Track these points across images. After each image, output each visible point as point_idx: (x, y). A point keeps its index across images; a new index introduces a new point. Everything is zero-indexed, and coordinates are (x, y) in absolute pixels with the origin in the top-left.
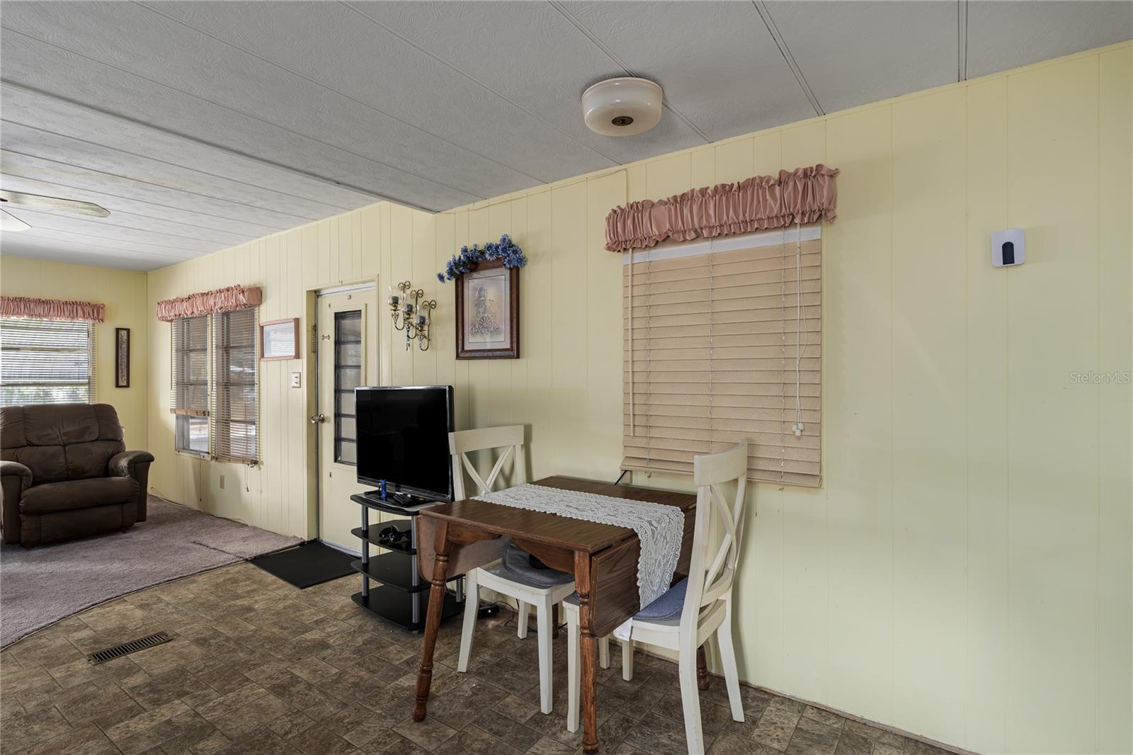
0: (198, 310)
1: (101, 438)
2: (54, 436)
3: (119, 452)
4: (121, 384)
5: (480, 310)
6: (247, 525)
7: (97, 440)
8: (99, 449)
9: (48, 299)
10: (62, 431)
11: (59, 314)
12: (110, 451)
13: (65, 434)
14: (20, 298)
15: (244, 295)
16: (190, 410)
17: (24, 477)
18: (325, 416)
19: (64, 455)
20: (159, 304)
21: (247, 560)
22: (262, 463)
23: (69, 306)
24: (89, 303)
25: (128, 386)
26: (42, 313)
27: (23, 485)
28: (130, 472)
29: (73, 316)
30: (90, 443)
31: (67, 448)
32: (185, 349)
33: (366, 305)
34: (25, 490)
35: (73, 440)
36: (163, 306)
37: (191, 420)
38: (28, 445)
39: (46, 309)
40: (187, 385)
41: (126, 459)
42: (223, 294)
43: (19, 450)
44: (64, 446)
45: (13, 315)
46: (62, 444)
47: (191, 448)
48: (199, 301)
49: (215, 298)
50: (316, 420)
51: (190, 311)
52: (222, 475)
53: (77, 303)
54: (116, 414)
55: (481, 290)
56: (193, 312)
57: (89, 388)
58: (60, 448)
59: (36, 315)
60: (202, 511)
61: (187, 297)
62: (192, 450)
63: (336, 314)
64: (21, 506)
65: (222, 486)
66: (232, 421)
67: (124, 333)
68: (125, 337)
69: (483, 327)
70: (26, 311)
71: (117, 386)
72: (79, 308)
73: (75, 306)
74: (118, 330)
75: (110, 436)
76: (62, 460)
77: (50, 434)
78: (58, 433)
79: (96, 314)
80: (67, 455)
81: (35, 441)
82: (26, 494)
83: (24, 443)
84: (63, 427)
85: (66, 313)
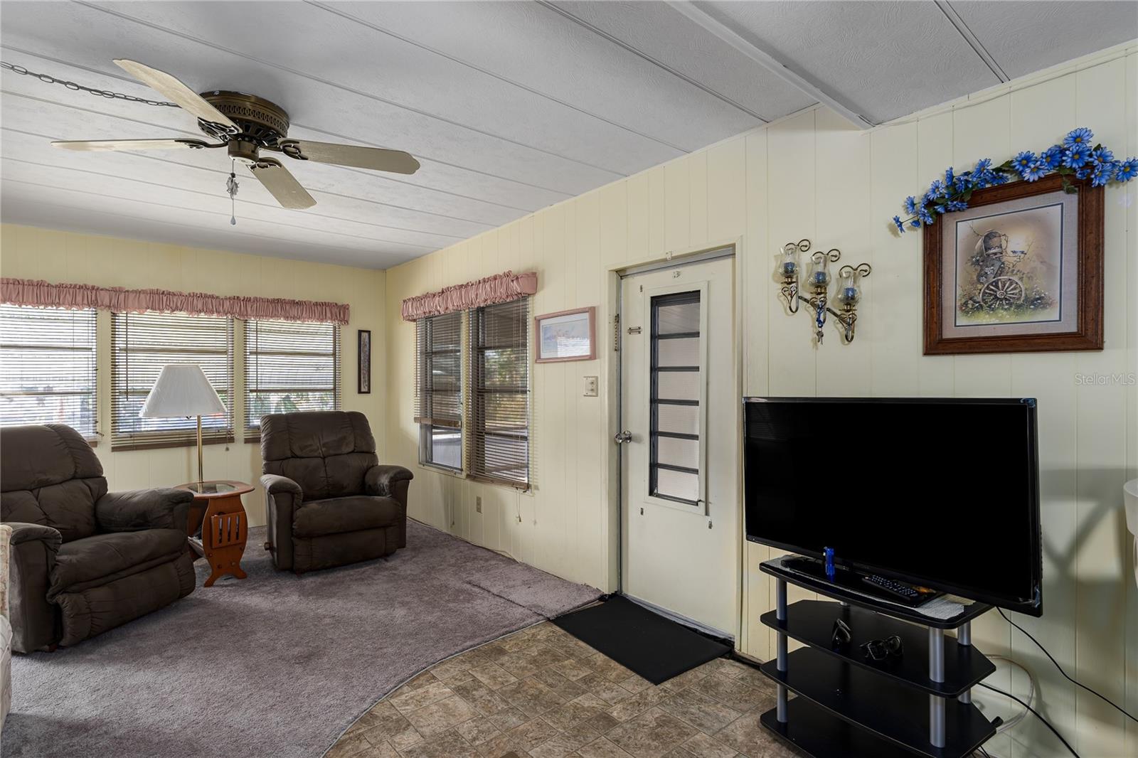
0: (454, 305)
1: (357, 450)
2: (315, 447)
3: (373, 466)
4: (363, 390)
5: (987, 270)
6: (514, 561)
7: (353, 452)
8: (356, 462)
9: (301, 300)
10: (322, 442)
11: (311, 316)
12: (365, 464)
13: (324, 445)
14: (278, 300)
15: (518, 282)
16: (434, 421)
17: (296, 495)
18: (632, 433)
19: (324, 469)
20: (404, 301)
21: (548, 619)
22: (537, 488)
23: (319, 307)
24: (336, 304)
25: (369, 392)
26: (296, 315)
27: (294, 504)
28: (391, 493)
29: (322, 318)
30: (346, 456)
31: (327, 460)
32: (428, 351)
33: (709, 282)
34: (297, 509)
35: (332, 452)
36: (410, 303)
37: (434, 430)
38: (292, 457)
39: (299, 311)
40: (432, 390)
41: (386, 475)
42: (487, 286)
43: (286, 463)
44: (324, 458)
45: (272, 317)
46: (322, 456)
47: (434, 462)
48: (455, 295)
49: (477, 289)
50: (621, 439)
51: (443, 306)
52: (480, 496)
53: (325, 303)
54: (368, 422)
55: (989, 237)
56: (447, 308)
57: (335, 395)
58: (320, 460)
59: (291, 317)
60: (452, 535)
61: (441, 291)
62: (435, 464)
63: (652, 298)
64: (293, 529)
65: (479, 510)
66: (486, 433)
67: (365, 335)
68: (367, 340)
69: (996, 298)
70: (283, 313)
71: (360, 392)
72: (328, 309)
73: (324, 307)
74: (360, 332)
75: (365, 449)
76: (322, 474)
77: (311, 445)
78: (318, 444)
79: (342, 316)
80: (327, 468)
81: (298, 453)
82: (298, 513)
83: (289, 454)
84: (322, 437)
85: (316, 315)
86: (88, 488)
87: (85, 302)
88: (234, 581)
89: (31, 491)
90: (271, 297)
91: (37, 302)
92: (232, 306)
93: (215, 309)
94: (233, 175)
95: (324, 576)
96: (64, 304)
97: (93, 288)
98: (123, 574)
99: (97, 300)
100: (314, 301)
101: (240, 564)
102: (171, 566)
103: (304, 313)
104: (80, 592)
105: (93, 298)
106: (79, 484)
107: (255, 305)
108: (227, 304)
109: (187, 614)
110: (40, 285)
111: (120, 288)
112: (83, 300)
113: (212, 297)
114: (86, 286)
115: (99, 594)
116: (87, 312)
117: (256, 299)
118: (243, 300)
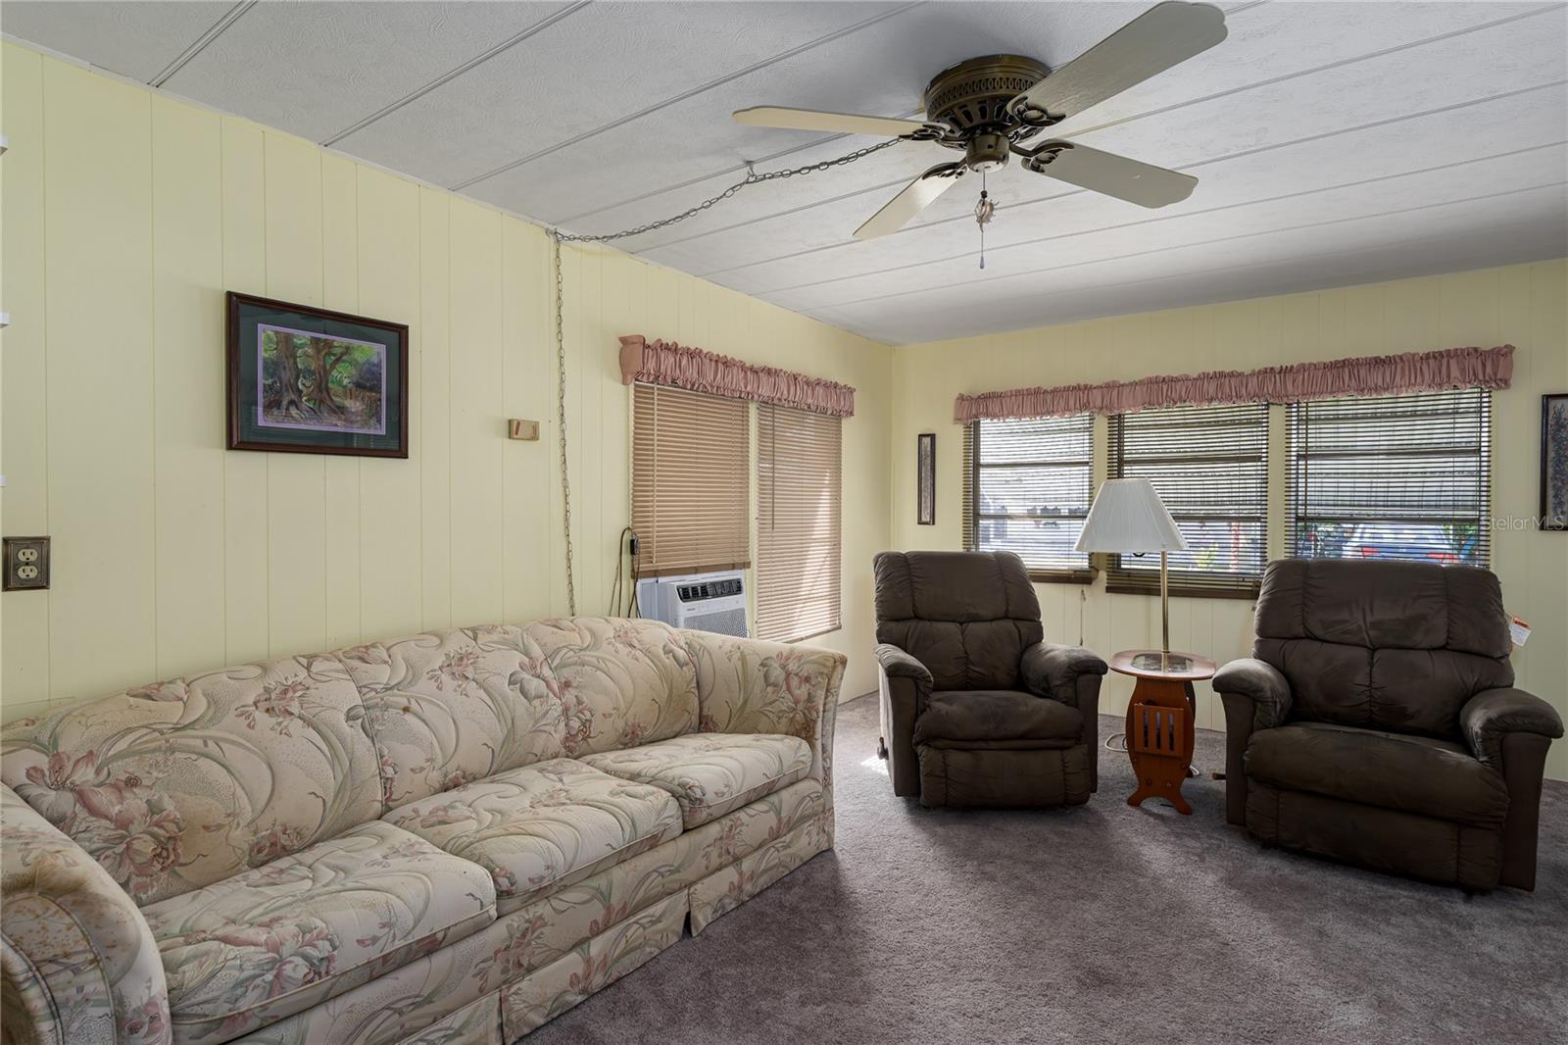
1: (1452, 645)
2: (1354, 627)
3: (1493, 685)
7: (1444, 648)
8: (1443, 671)
9: (1390, 354)
10: (1369, 619)
11: (1413, 381)
12: (1471, 680)
13: (1375, 625)
19: (1368, 669)
23: (1431, 361)
24: (1475, 350)
26: (1380, 383)
29: (1440, 381)
30: (1425, 654)
31: (1378, 655)
34: (1259, 729)
35: (1394, 641)
38: (1308, 637)
39: (1388, 374)
43: (1290, 645)
44: (1373, 650)
46: (1367, 644)
53: (1448, 352)
58: (1361, 652)
59: (1370, 390)
70: (1353, 383)
72: (1453, 362)
73: (1445, 361)
74: (1548, 400)
75: (1476, 646)
76: (1361, 678)
77: (1344, 622)
78: (1361, 623)
79: (1489, 370)
80: (1374, 669)
81: (1319, 633)
82: (1257, 736)
83: (1300, 631)
84: (1371, 610)
85: (1427, 377)
86: (1016, 631)
87: (1078, 406)
88: (1167, 812)
89: (961, 624)
90: (1329, 359)
91: (1036, 413)
92: (1261, 386)
93: (1234, 394)
94: (984, 195)
95: (1300, 868)
96: (1057, 411)
97: (1086, 387)
98: (993, 745)
99: (1088, 400)
100: (1422, 350)
101: (1181, 789)
102: (1057, 754)
103: (1398, 377)
104: (941, 749)
105: (1085, 400)
106: (1009, 624)
107: (1301, 377)
108: (1254, 382)
109: (1067, 830)
110: (1037, 392)
111: (1113, 382)
112: (1075, 404)
113: (1232, 375)
114: (1079, 385)
115: (958, 759)
116: (1080, 419)
117: (1303, 368)
118: (1280, 372)
